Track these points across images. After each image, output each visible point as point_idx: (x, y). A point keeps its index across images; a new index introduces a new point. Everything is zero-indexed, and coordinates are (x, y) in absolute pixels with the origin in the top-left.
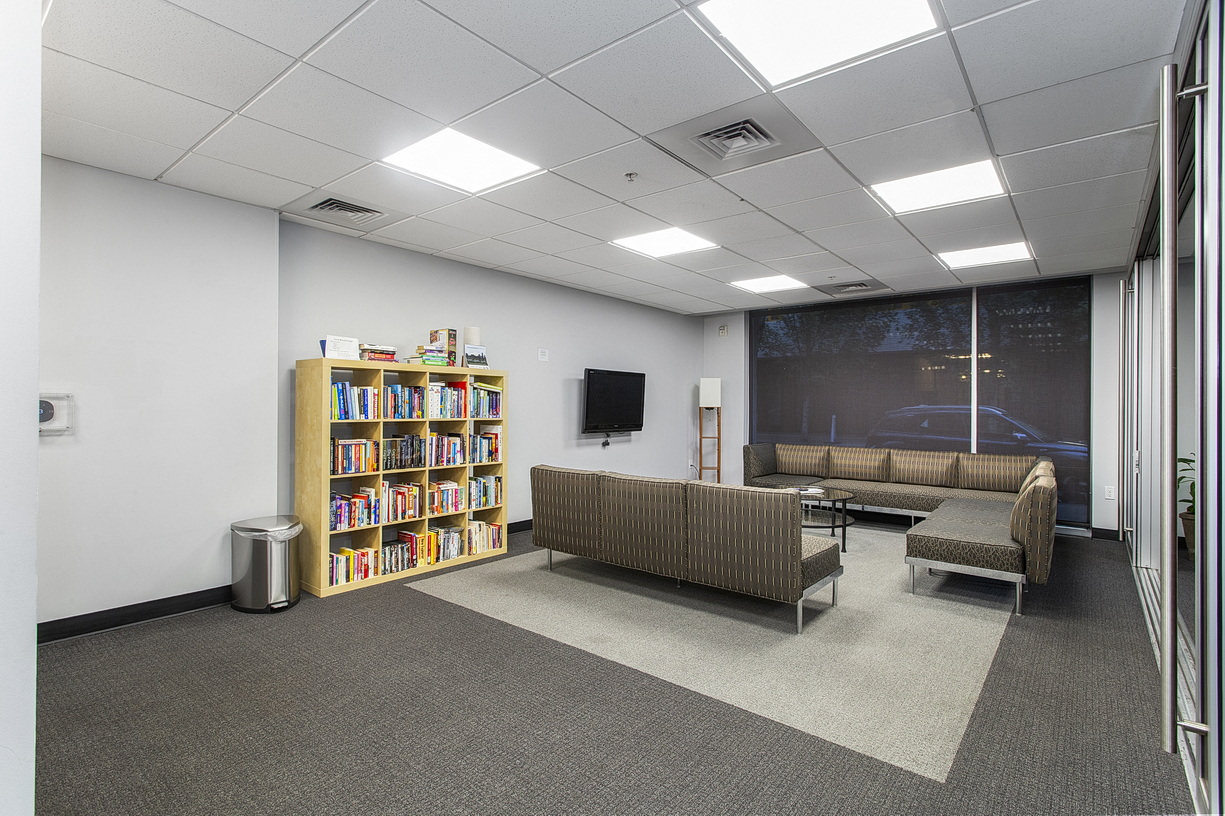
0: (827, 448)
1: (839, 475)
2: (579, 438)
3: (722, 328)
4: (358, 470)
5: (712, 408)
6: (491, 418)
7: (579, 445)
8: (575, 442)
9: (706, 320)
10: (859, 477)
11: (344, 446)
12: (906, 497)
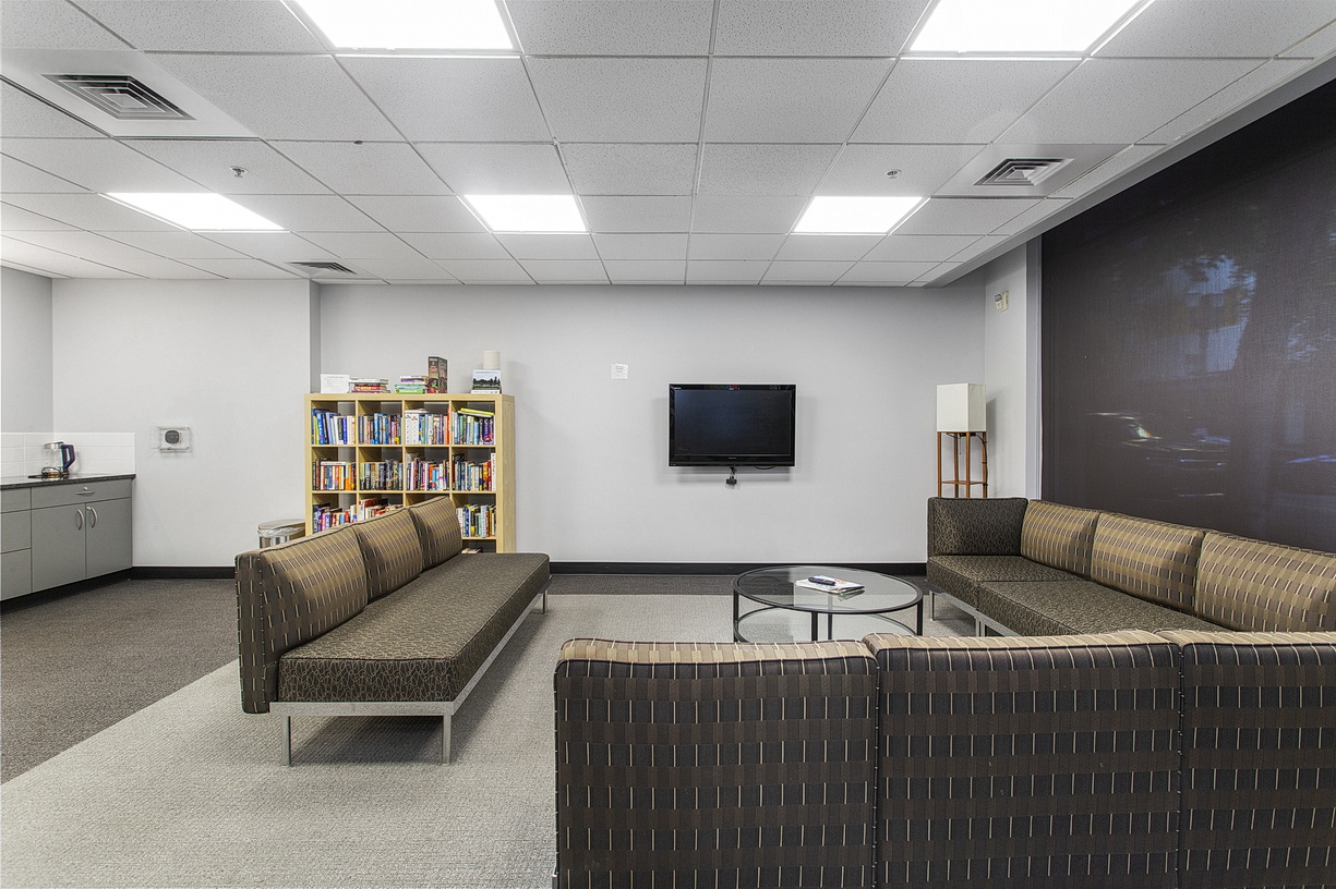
3: (998, 297)
4: (337, 488)
6: (482, 446)
7: (683, 481)
8: (675, 477)
9: (987, 287)
11: (325, 467)
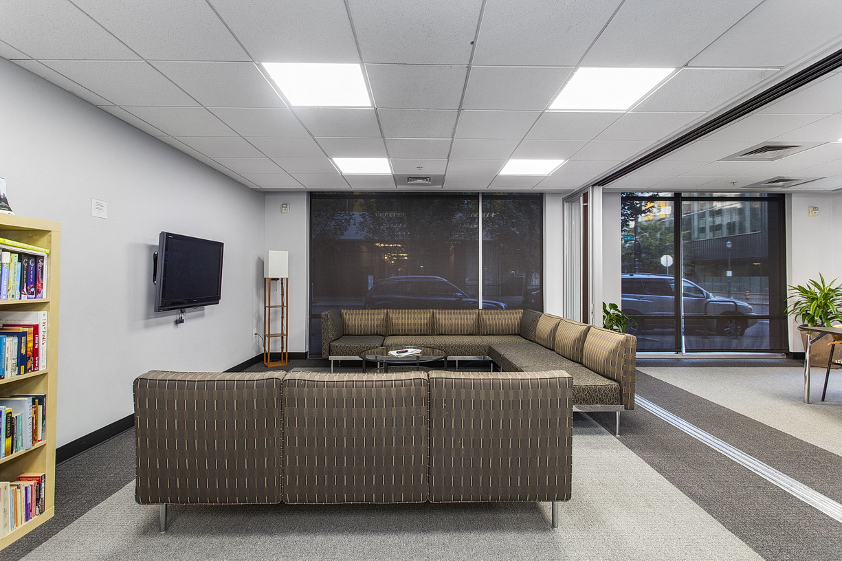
0: (385, 311)
1: (397, 333)
2: (148, 317)
3: (284, 205)
5: (278, 279)
6: (25, 300)
7: (147, 326)
8: (142, 322)
9: (267, 197)
10: (413, 333)
12: (460, 346)
